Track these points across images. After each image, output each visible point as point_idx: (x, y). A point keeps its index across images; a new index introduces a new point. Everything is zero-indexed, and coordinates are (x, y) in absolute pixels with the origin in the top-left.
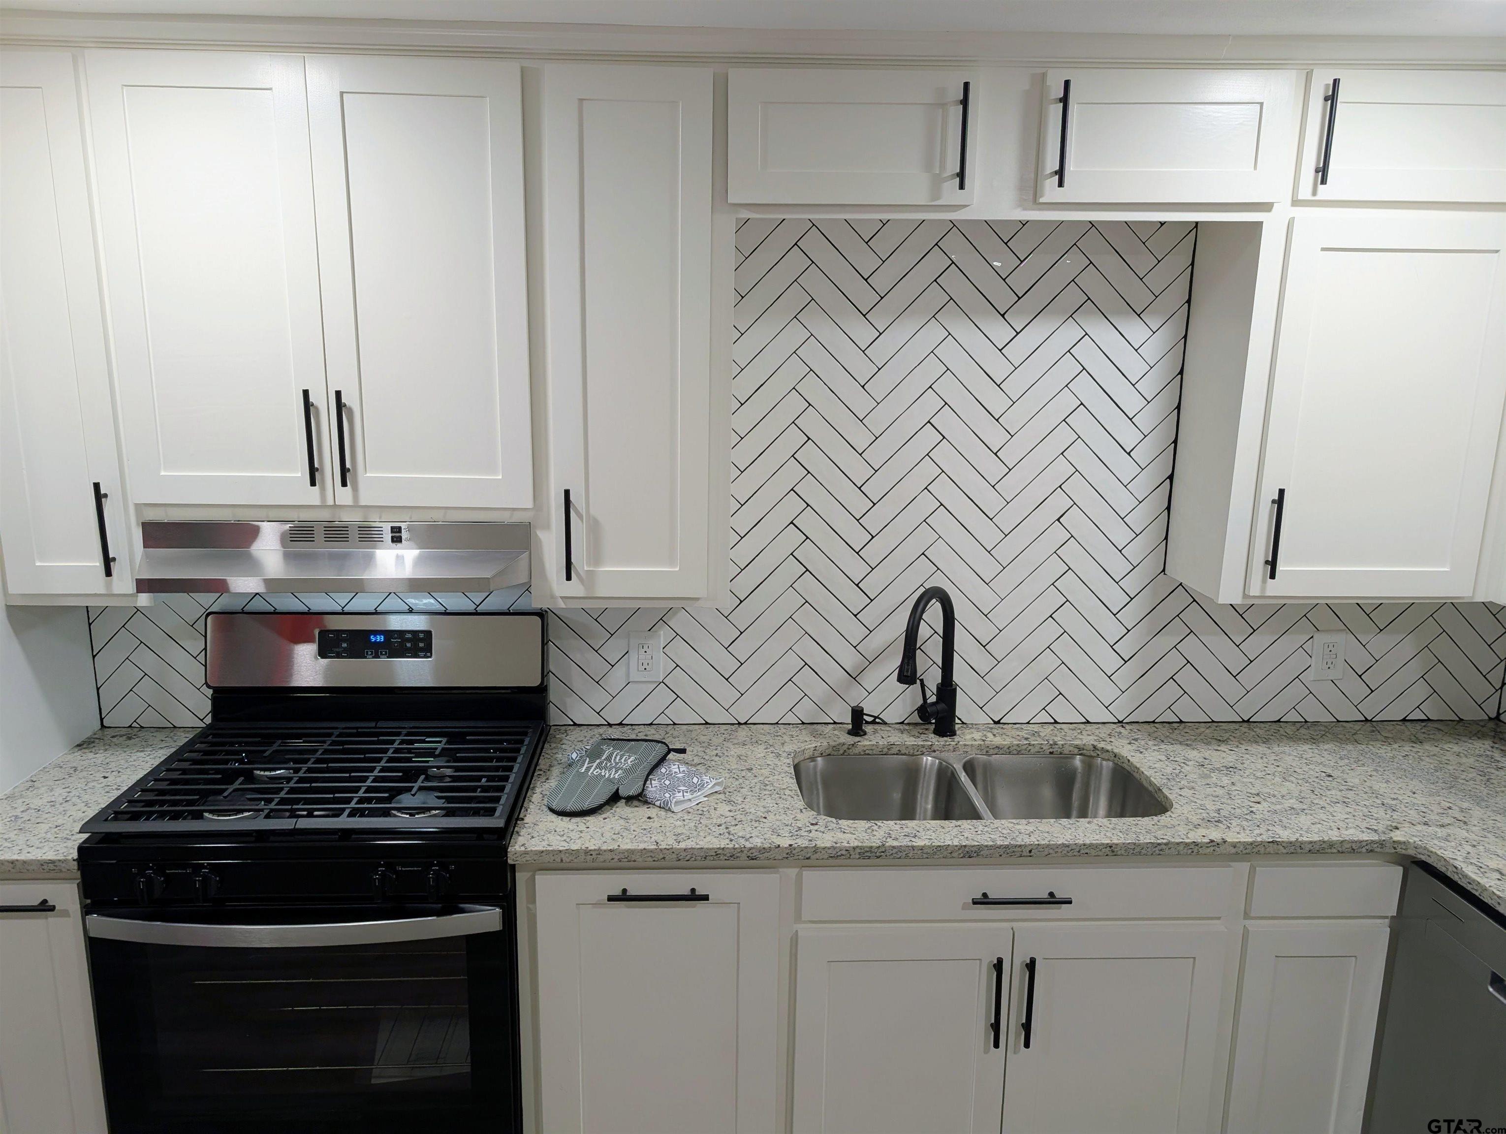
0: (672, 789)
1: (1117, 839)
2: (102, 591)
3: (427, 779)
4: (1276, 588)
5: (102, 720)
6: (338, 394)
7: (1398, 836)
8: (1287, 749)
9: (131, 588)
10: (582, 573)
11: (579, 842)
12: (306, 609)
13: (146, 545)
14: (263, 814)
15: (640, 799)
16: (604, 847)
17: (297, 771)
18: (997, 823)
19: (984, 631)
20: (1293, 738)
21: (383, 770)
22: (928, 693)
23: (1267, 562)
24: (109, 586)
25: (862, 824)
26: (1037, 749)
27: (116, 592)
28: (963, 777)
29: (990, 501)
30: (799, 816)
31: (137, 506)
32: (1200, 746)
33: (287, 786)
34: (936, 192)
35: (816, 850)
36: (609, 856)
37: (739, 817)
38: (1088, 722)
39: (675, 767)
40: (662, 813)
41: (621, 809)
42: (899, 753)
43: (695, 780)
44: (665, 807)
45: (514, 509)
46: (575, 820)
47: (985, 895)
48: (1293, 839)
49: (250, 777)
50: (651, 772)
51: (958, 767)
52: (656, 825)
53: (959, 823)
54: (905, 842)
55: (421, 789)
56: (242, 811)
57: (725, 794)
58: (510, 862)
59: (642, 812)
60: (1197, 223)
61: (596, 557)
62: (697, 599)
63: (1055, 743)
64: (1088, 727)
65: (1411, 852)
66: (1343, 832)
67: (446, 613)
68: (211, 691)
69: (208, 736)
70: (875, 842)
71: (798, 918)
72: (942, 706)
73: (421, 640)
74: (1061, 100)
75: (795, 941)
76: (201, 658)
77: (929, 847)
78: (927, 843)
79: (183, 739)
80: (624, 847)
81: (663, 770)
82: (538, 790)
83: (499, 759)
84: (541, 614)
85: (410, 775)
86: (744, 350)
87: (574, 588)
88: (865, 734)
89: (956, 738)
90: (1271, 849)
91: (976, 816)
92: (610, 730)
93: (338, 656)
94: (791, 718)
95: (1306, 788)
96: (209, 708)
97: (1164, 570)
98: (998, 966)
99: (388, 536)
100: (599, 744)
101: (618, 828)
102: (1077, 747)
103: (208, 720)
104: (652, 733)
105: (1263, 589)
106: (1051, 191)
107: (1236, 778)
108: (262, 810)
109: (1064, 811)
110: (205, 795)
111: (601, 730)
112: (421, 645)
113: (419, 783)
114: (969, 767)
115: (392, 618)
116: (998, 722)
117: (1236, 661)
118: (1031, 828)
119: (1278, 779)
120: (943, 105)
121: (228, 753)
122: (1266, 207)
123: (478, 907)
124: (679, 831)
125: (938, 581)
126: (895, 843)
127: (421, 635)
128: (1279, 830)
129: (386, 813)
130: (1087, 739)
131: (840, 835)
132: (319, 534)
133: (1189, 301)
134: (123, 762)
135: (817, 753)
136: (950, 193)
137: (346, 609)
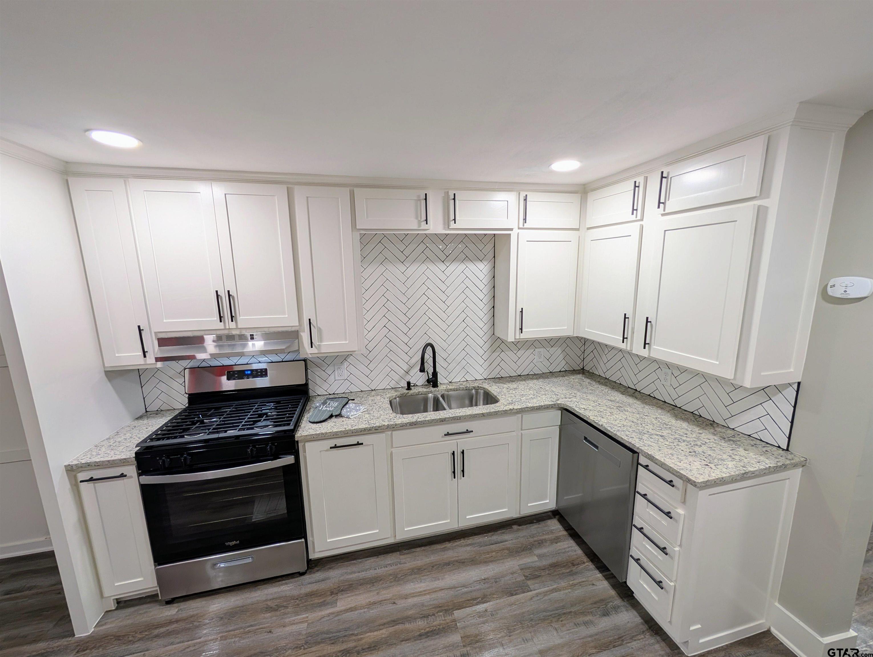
0: (350, 411)
1: (484, 411)
2: (143, 363)
3: (267, 417)
4: (523, 336)
5: (146, 409)
6: (229, 292)
7: (559, 402)
8: (530, 382)
9: (154, 361)
10: (316, 345)
11: (320, 431)
12: (222, 365)
13: (159, 346)
14: (207, 434)
15: (339, 415)
16: (328, 432)
17: (220, 418)
18: (450, 411)
19: (445, 355)
20: (532, 379)
21: (251, 415)
22: (430, 375)
23: (520, 329)
24: (145, 361)
25: (411, 415)
26: (462, 389)
27: (148, 363)
28: (441, 399)
29: (444, 316)
30: (391, 415)
31: (155, 333)
32: (507, 383)
33: (216, 424)
34: (420, 225)
35: (396, 425)
36: (330, 434)
37: (372, 418)
38: (476, 380)
39: (351, 405)
40: (347, 419)
41: (334, 419)
42: (422, 394)
43: (358, 408)
44: (348, 417)
45: (292, 326)
46: (318, 424)
47: (448, 433)
48: (532, 406)
49: (202, 422)
50: (343, 407)
51: (439, 396)
52: (345, 423)
53: (439, 412)
54: (423, 419)
55: (264, 420)
56: (199, 434)
57: (368, 412)
58: (296, 440)
59: (340, 419)
60: (494, 234)
61: (321, 340)
62: (355, 351)
63: (467, 387)
64: (476, 381)
65: (562, 406)
66: (545, 402)
67: (272, 362)
68: (188, 395)
69: (187, 410)
70: (414, 420)
71: (392, 447)
72: (434, 379)
73: (264, 372)
74: (453, 199)
75: (391, 454)
76: (183, 384)
77: (431, 420)
78: (430, 419)
79: (177, 412)
80: (334, 431)
81: (347, 406)
82: (306, 416)
83: (293, 408)
84: (305, 360)
85: (261, 416)
86: (366, 274)
87: (314, 350)
88: (411, 389)
89: (439, 388)
90: (526, 409)
91: (445, 409)
92: (330, 396)
93: (234, 379)
94: (388, 387)
95: (535, 392)
96: (187, 401)
97: (494, 334)
98: (453, 454)
99: (249, 337)
100: (326, 400)
101: (332, 425)
102: (473, 387)
103: (187, 405)
104: (344, 395)
105: (520, 336)
106: (452, 225)
107: (517, 391)
108: (206, 433)
109: (471, 405)
110: (185, 430)
111: (327, 396)
112: (264, 373)
113: (264, 418)
114: (443, 396)
115: (254, 365)
116: (451, 382)
117: (515, 358)
118: (460, 411)
119: (528, 390)
120: (420, 200)
121: (195, 415)
122: (511, 230)
123: (286, 456)
124: (352, 424)
125: (430, 341)
126: (420, 420)
127: (264, 370)
128: (528, 404)
129: (252, 429)
130: (476, 385)
131: (404, 420)
132: (224, 338)
133: (494, 257)
134: (154, 422)
135: (397, 397)
136: (424, 226)
137: (236, 364)
